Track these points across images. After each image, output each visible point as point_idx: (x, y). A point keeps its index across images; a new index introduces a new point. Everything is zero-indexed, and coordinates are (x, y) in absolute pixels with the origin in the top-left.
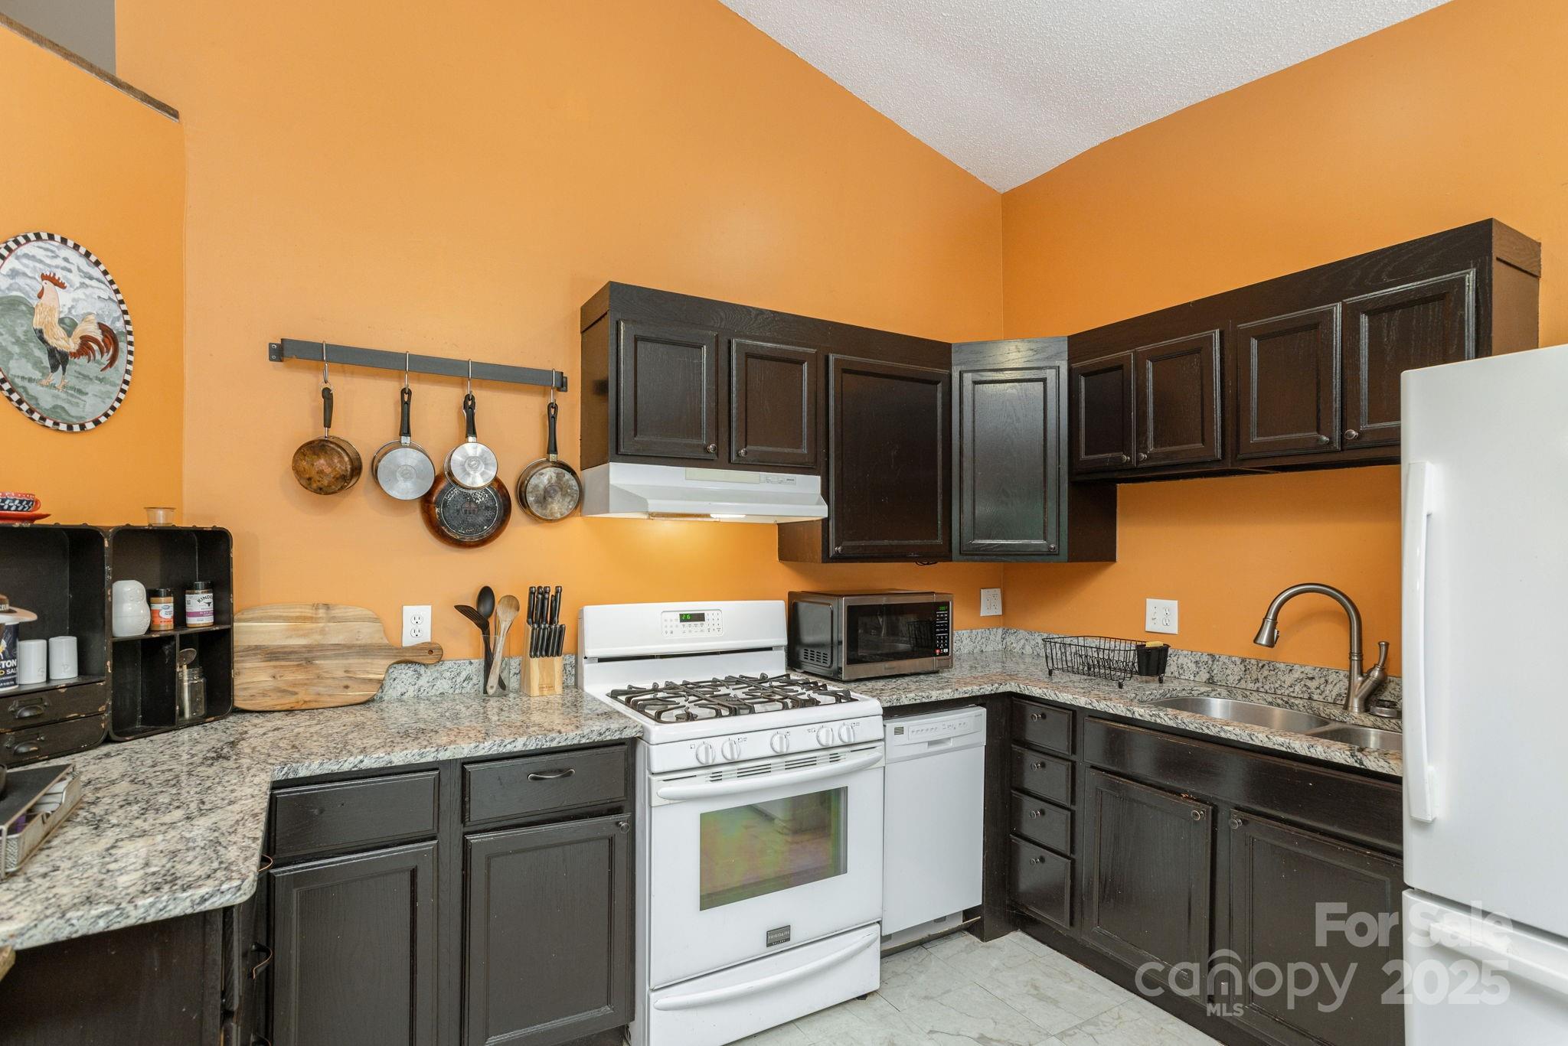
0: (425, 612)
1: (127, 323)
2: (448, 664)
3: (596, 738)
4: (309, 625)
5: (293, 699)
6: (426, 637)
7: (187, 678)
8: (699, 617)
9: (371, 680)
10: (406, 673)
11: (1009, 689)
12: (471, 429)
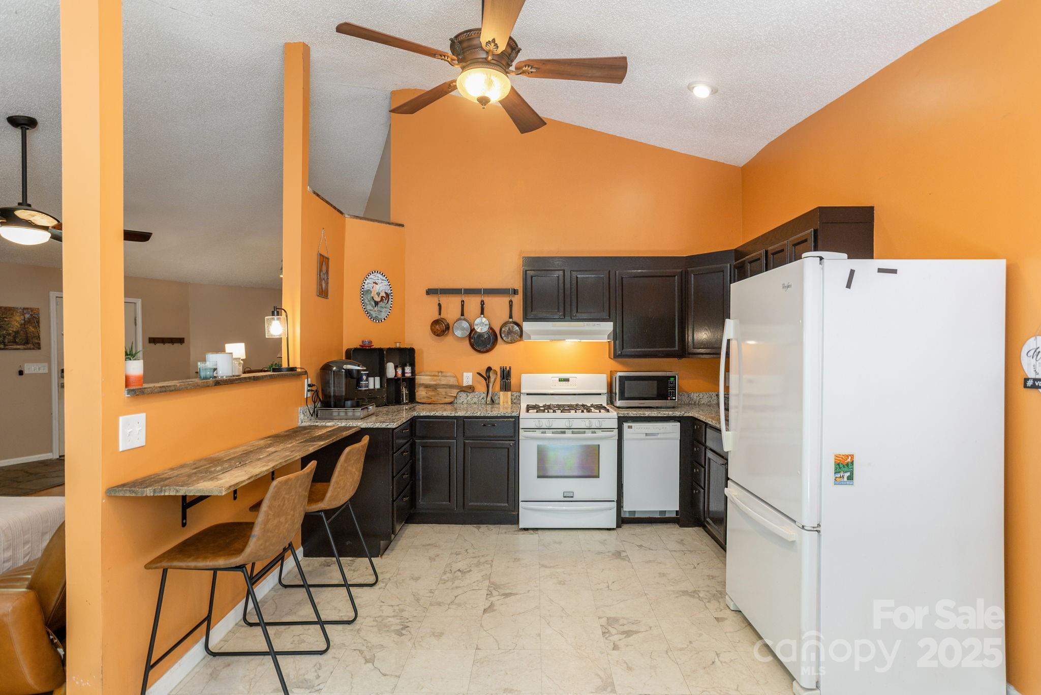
0: (470, 375)
1: (391, 290)
2: (477, 393)
3: (502, 415)
4: (436, 378)
5: (431, 400)
6: (470, 383)
7: (405, 391)
8: (567, 380)
9: (452, 396)
10: (463, 395)
11: (691, 415)
12: (482, 312)
